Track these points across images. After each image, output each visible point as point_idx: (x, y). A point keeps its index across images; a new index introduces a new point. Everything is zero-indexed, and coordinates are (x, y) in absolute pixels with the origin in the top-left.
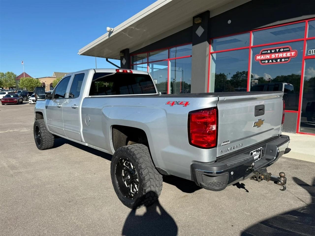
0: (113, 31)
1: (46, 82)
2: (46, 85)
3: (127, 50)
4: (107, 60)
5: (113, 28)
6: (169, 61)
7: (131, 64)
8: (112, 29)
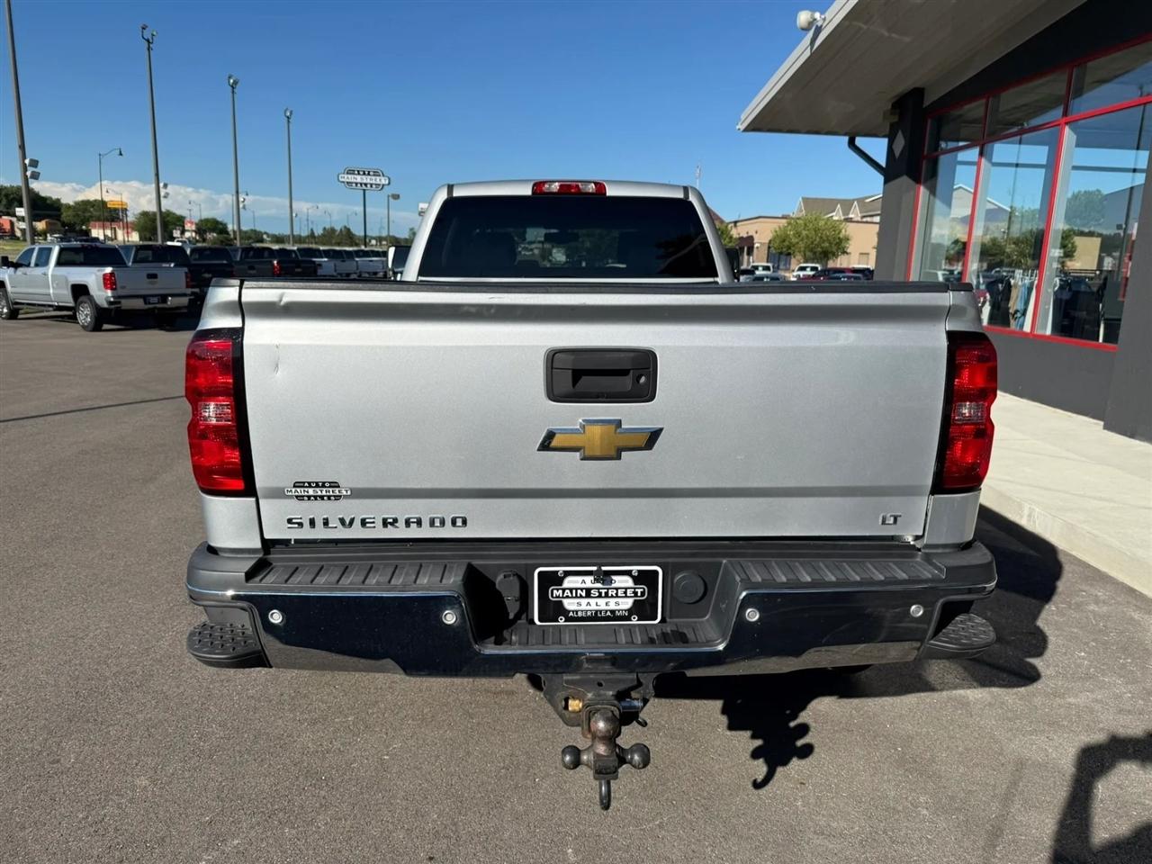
0: (821, 26)
1: (756, 232)
2: (756, 245)
3: (918, 93)
4: (852, 144)
5: (822, 13)
6: (1067, 129)
7: (925, 153)
8: (817, 15)
